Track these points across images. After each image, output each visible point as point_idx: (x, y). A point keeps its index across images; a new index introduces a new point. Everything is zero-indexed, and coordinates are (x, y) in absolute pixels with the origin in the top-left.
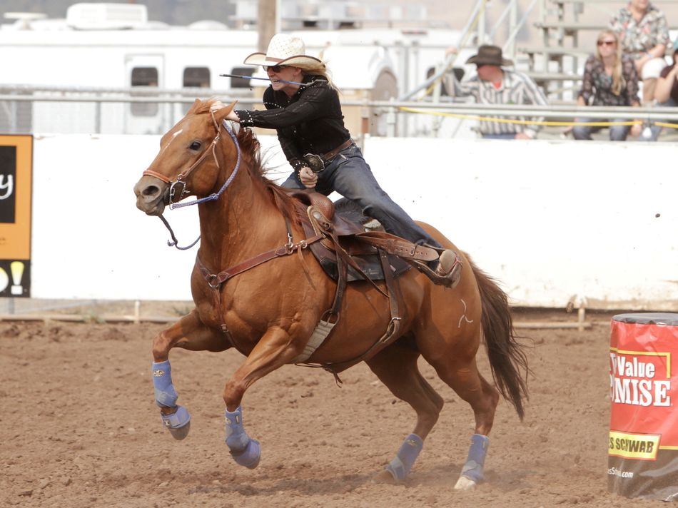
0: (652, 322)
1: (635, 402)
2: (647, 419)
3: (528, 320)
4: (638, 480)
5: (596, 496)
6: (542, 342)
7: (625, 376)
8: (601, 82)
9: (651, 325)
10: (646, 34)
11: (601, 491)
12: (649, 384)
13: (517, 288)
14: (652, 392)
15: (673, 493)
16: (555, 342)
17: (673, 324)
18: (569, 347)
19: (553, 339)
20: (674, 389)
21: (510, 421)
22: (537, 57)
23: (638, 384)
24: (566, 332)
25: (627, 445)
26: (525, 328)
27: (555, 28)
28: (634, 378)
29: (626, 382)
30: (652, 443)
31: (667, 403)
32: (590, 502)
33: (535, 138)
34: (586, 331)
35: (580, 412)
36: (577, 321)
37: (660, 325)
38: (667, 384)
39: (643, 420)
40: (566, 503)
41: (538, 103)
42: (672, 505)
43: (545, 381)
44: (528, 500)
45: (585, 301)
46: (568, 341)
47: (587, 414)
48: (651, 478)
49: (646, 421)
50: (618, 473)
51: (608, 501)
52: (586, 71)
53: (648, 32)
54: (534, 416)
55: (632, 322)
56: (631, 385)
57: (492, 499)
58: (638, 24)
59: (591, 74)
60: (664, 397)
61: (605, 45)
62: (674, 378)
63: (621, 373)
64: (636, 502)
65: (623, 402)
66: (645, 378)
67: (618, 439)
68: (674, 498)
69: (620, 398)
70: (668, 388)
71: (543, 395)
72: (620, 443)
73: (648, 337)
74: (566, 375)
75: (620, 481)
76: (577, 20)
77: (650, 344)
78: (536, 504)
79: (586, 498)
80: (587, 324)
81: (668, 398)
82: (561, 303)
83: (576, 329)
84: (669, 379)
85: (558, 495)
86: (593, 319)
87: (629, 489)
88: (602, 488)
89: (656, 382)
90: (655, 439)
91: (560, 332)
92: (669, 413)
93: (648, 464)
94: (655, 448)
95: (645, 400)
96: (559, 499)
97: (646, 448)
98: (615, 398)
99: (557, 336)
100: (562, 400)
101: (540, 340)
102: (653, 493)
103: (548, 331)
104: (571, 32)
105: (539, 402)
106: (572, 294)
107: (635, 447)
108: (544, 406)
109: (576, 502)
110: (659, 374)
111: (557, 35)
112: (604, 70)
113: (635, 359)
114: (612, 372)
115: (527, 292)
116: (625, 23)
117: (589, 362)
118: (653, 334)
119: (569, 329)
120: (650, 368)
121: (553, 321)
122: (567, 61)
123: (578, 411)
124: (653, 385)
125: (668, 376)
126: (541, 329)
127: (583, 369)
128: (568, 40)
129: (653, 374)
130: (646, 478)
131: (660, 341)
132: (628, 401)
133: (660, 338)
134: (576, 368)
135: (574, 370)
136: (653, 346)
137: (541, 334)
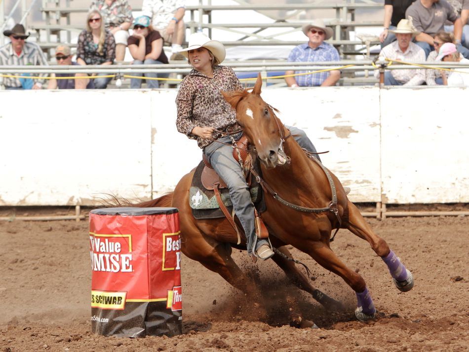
0: (117, 214)
1: (108, 270)
2: (118, 281)
3: (41, 214)
4: (112, 324)
5: (84, 336)
6: (50, 230)
7: (99, 252)
8: (90, 48)
9: (118, 216)
10: (114, 14)
11: (87, 332)
12: (117, 257)
13: (32, 193)
14: (120, 263)
15: (136, 331)
16: (60, 229)
17: (133, 214)
18: (69, 233)
19: (59, 228)
20: (134, 259)
21: (26, 285)
22: (41, 32)
23: (109, 257)
24: (67, 222)
25: (103, 300)
26: (38, 221)
27: (54, 12)
28: (106, 253)
29: (101, 256)
30: (121, 298)
31: (130, 270)
32: (79, 340)
33: (43, 88)
34: (81, 221)
35: (76, 278)
36: (75, 215)
37: (123, 216)
38: (130, 256)
39: (114, 282)
40: (63, 342)
41: (44, 64)
42: (136, 340)
43: (52, 257)
44: (36, 341)
45: (80, 201)
46: (68, 228)
47: (80, 279)
48: (120, 322)
49: (116, 282)
50: (98, 319)
51: (92, 339)
52: (79, 41)
53: (116, 13)
54: (43, 281)
55: (103, 214)
56: (104, 258)
57: (11, 340)
58: (108, 8)
59: (83, 43)
60: (128, 265)
61: (94, 21)
62: (134, 252)
63: (98, 250)
64: (111, 339)
65: (99, 270)
66: (115, 253)
67: (97, 296)
68: (138, 335)
69: (97, 267)
70: (131, 259)
71: (50, 267)
72: (98, 299)
73: (115, 224)
74: (67, 252)
75: (100, 325)
76: (68, 6)
77: (117, 229)
78: (41, 343)
79: (77, 337)
80: (82, 216)
81: (131, 266)
82: (64, 202)
83: (75, 220)
84: (131, 253)
85: (57, 336)
86: (86, 212)
87: (106, 330)
88: (88, 330)
89: (122, 255)
90: (123, 295)
91: (63, 223)
92: (132, 276)
93: (118, 312)
94: (123, 301)
95: (115, 268)
96: (58, 339)
97: (117, 302)
98: (94, 267)
99: (61, 225)
100: (64, 270)
101: (49, 228)
102: (123, 333)
103: (55, 222)
104: (65, 14)
105: (47, 272)
106: (71, 196)
107: (109, 301)
108: (50, 274)
109: (69, 341)
110: (124, 249)
111: (55, 16)
112: (92, 39)
113: (107, 240)
114: (91, 250)
115: (39, 195)
116: (100, 7)
117: (83, 243)
118: (119, 222)
119: (70, 220)
120: (118, 246)
121: (58, 215)
122: (63, 35)
123: (74, 277)
124: (120, 257)
125: (130, 251)
126: (50, 221)
127: (79, 248)
128: (64, 20)
129: (119, 250)
130: (117, 322)
131: (124, 226)
132: (103, 269)
133: (123, 225)
134: (74, 247)
135: (73, 249)
136: (119, 231)
137: (50, 225)
